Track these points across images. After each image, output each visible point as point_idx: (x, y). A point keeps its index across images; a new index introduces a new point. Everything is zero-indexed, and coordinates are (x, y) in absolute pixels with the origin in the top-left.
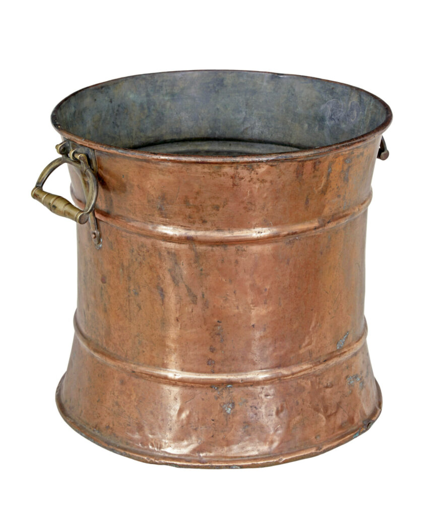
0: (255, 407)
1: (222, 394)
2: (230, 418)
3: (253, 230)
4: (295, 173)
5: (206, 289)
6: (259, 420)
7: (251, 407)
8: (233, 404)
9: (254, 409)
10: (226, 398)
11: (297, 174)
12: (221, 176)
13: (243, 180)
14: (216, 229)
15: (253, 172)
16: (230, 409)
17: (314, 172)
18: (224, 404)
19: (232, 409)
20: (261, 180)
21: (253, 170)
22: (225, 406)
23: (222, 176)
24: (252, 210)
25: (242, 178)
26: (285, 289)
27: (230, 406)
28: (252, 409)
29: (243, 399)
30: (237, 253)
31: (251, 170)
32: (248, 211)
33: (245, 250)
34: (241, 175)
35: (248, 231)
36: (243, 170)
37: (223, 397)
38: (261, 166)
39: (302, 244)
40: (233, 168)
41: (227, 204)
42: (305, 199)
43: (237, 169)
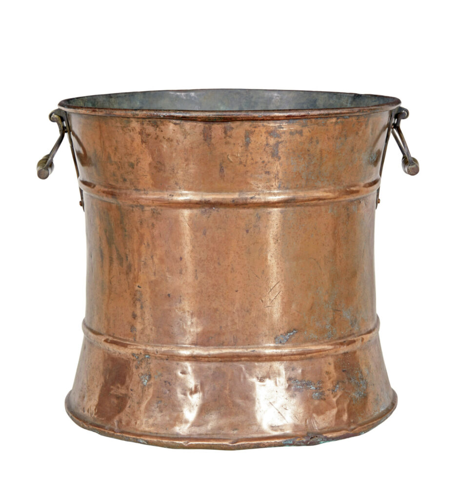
0: (169, 383)
1: (141, 364)
2: (145, 390)
3: (166, 193)
4: (202, 135)
5: (129, 251)
6: (172, 397)
7: (165, 382)
8: (150, 377)
9: (168, 384)
10: (144, 368)
11: (204, 136)
12: (130, 132)
13: (150, 137)
14: (133, 188)
15: (158, 129)
16: (146, 381)
17: (225, 138)
18: (142, 374)
19: (148, 381)
20: (167, 138)
21: (157, 126)
22: (142, 377)
23: (132, 131)
24: (162, 170)
25: (149, 135)
26: (202, 261)
27: (147, 377)
28: (166, 385)
29: (159, 373)
30: (153, 216)
31: (156, 126)
32: (159, 172)
33: (159, 214)
34: (147, 131)
35: (161, 193)
36: (148, 126)
37: (142, 368)
38: (165, 123)
39: (220, 216)
40: (139, 122)
41: (139, 162)
42: (218, 167)
43: (143, 124)
